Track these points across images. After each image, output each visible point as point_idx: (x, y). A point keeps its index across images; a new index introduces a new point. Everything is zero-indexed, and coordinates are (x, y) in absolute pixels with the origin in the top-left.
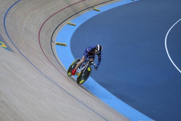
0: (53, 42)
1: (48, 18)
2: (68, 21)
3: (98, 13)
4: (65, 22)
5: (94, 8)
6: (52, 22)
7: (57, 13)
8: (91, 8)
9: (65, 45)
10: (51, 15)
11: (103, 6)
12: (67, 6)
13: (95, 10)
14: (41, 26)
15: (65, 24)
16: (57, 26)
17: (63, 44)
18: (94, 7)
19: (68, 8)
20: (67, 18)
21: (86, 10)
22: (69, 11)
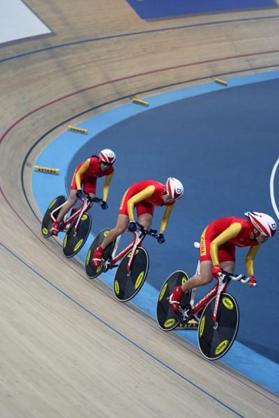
0: (30, 165)
1: (24, 115)
2: (71, 124)
3: (144, 109)
4: (65, 125)
5: (134, 99)
6: (33, 125)
7: (47, 105)
8: (128, 98)
9: (55, 172)
10: (34, 109)
11: (157, 94)
12: (75, 91)
13: (135, 102)
14: (5, 130)
15: (64, 130)
16: (45, 133)
17: (51, 171)
18: (137, 96)
19: (75, 95)
20: (69, 118)
21: (115, 103)
22: (77, 102)
